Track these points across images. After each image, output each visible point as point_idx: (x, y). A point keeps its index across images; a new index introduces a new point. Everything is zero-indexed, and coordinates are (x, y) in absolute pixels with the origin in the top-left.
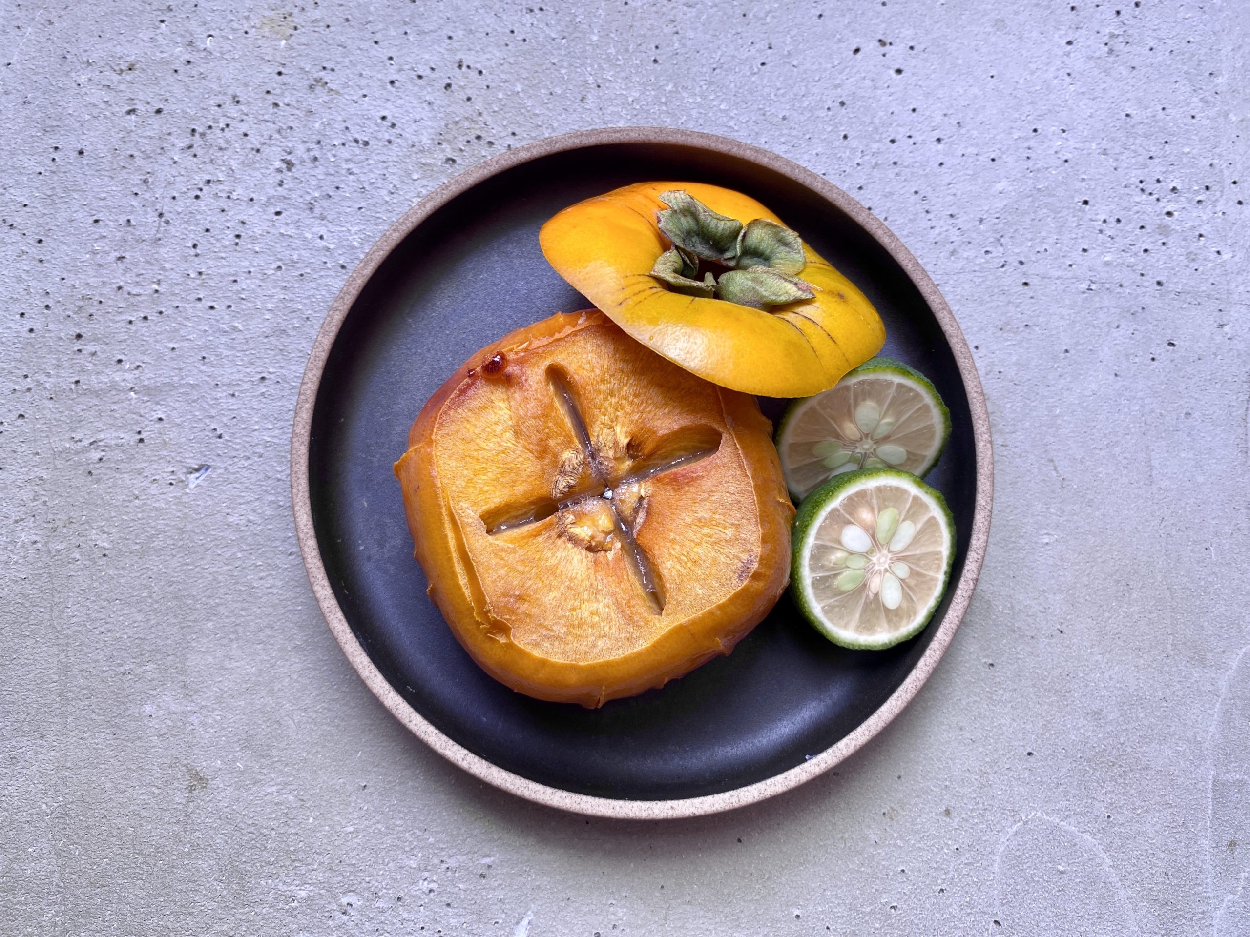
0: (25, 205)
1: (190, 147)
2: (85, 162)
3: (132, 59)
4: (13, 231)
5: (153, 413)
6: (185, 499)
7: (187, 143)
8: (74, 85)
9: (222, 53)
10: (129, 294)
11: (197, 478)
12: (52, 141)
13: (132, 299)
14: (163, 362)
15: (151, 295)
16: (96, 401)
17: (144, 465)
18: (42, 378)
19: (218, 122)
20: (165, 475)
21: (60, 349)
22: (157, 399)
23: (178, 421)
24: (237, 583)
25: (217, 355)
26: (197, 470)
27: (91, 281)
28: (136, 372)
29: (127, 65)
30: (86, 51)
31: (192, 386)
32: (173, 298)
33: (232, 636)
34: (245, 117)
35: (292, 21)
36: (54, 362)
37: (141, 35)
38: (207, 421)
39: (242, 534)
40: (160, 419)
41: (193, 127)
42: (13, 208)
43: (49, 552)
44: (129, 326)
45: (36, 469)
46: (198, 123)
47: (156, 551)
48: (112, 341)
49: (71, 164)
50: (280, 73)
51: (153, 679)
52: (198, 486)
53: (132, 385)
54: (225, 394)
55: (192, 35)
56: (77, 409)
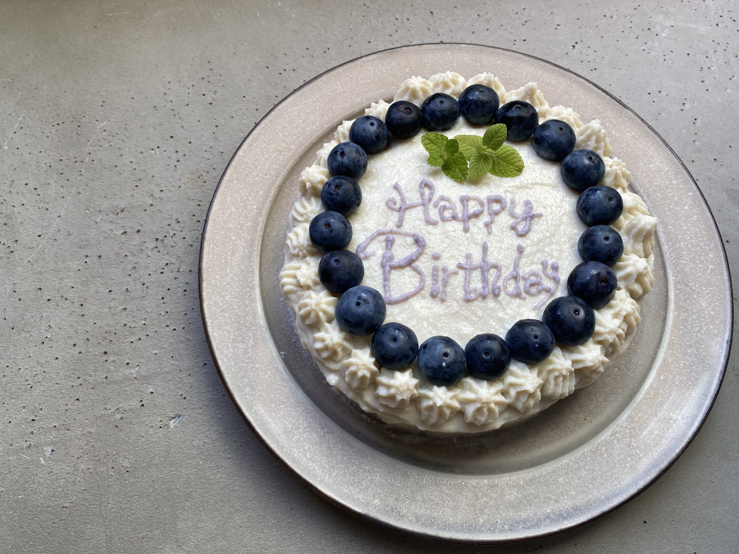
0: (73, 287)
1: (156, 247)
2: (102, 262)
3: (123, 206)
4: (67, 301)
5: (148, 390)
6: (169, 435)
7: (154, 246)
8: (94, 223)
9: (168, 198)
10: (130, 327)
11: (174, 422)
12: (84, 252)
13: (131, 330)
14: (151, 362)
15: (142, 327)
16: (116, 387)
17: (145, 418)
18: (88, 378)
19: (169, 233)
20: (156, 423)
21: (96, 361)
22: (149, 382)
23: (162, 392)
24: (201, 478)
25: (179, 355)
26: (174, 418)
27: (110, 322)
28: (137, 368)
29: (120, 210)
30: (98, 205)
31: (168, 372)
32: (153, 327)
33: (201, 509)
34: (182, 229)
35: (203, 179)
36: (93, 368)
37: (126, 194)
38: (177, 391)
39: (201, 450)
40: (152, 393)
41: (157, 237)
42: (66, 289)
43: (97, 473)
44: (132, 344)
45: (87, 428)
46: (159, 235)
47: (155, 465)
48: (123, 353)
49: (95, 263)
50: (199, 205)
51: (159, 539)
52: (175, 426)
53: (135, 376)
54: (185, 375)
55: (152, 191)
56: (107, 392)
